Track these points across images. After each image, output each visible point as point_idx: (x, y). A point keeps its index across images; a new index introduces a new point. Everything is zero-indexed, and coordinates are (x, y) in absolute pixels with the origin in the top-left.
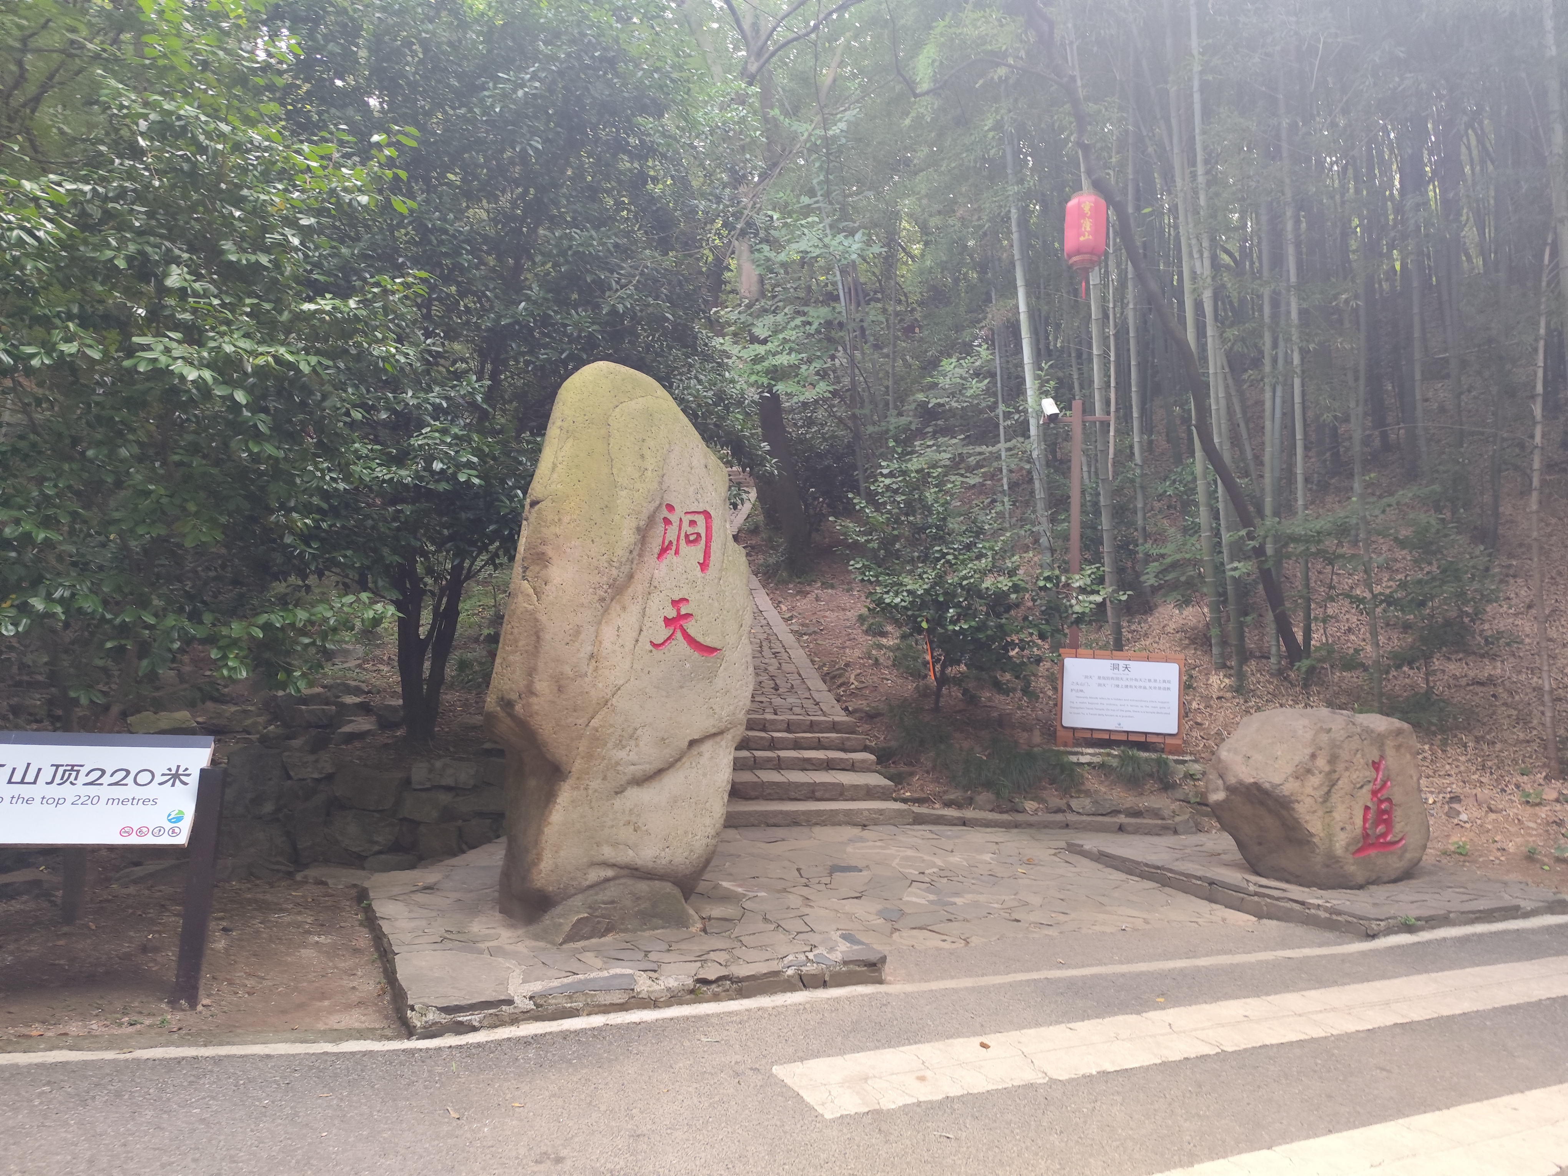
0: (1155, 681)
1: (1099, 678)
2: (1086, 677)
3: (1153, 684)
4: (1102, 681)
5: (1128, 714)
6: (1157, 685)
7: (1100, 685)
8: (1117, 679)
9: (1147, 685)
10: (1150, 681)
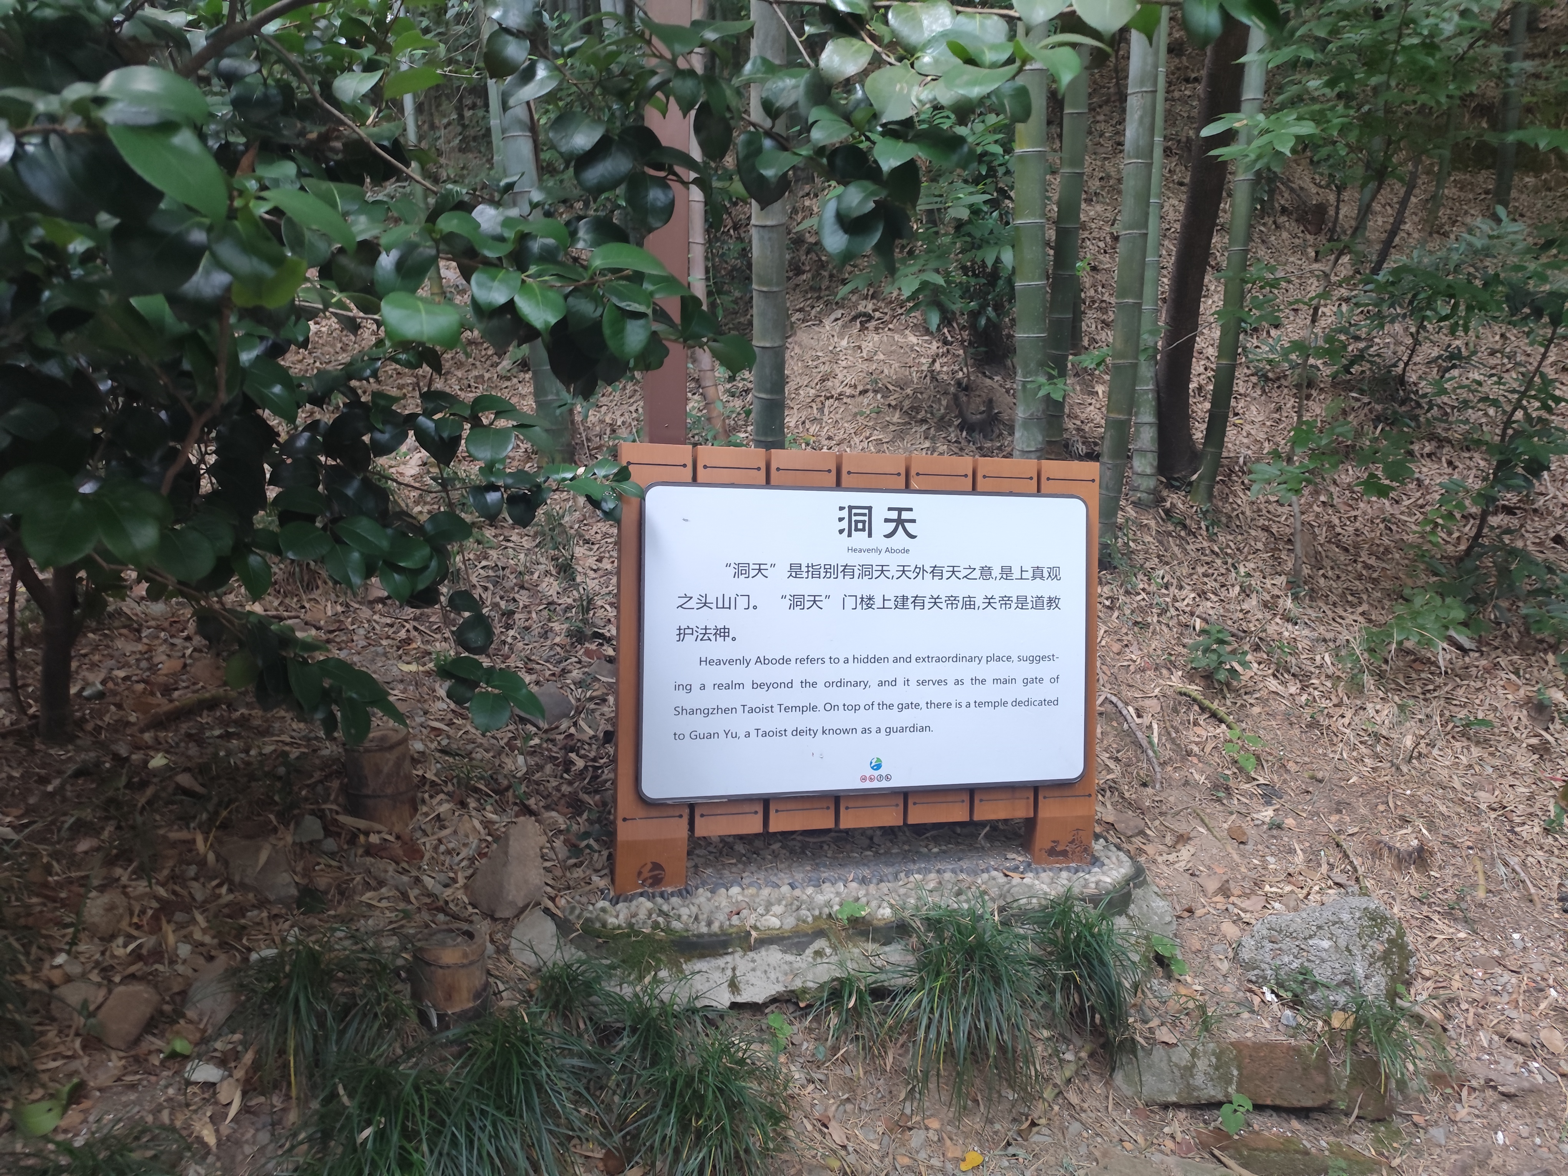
0: (1006, 572)
1: (795, 571)
2: (742, 570)
3: (998, 588)
4: (806, 586)
5: (908, 718)
6: (1012, 589)
7: (797, 601)
8: (866, 571)
9: (979, 589)
10: (986, 572)
